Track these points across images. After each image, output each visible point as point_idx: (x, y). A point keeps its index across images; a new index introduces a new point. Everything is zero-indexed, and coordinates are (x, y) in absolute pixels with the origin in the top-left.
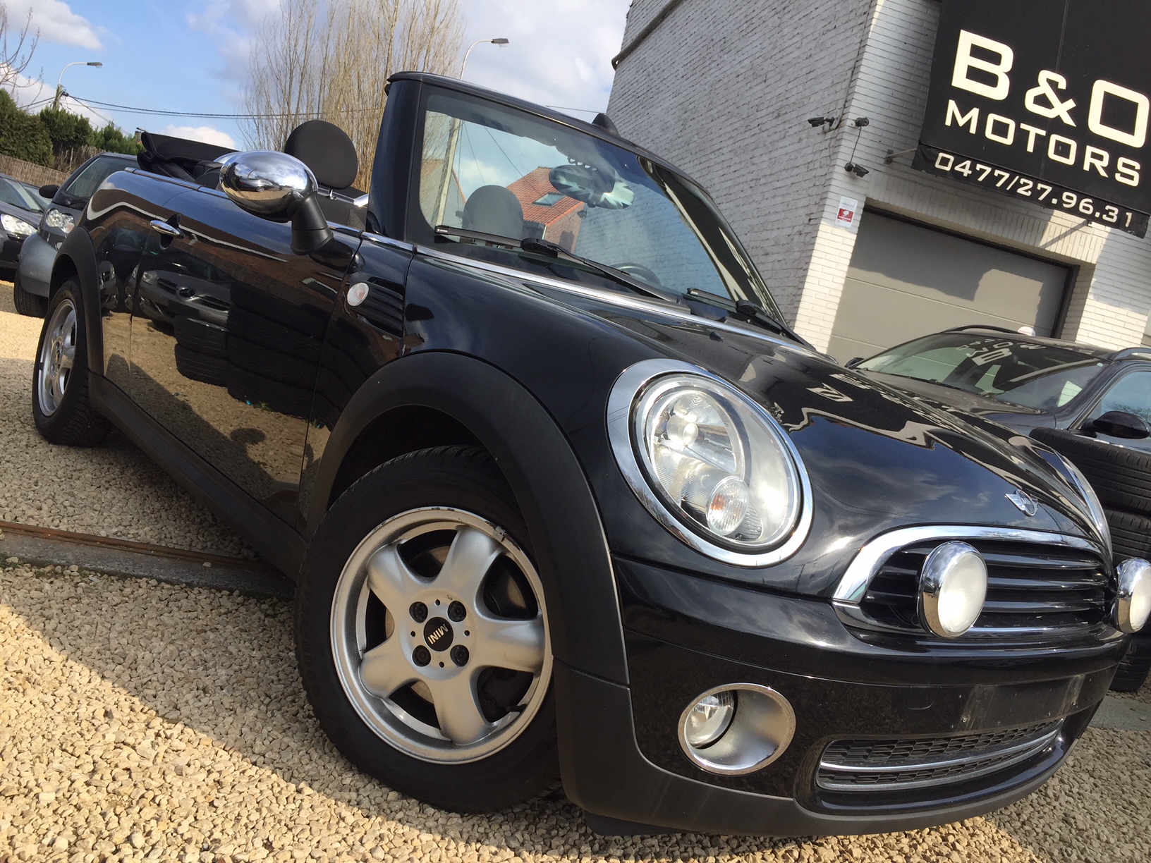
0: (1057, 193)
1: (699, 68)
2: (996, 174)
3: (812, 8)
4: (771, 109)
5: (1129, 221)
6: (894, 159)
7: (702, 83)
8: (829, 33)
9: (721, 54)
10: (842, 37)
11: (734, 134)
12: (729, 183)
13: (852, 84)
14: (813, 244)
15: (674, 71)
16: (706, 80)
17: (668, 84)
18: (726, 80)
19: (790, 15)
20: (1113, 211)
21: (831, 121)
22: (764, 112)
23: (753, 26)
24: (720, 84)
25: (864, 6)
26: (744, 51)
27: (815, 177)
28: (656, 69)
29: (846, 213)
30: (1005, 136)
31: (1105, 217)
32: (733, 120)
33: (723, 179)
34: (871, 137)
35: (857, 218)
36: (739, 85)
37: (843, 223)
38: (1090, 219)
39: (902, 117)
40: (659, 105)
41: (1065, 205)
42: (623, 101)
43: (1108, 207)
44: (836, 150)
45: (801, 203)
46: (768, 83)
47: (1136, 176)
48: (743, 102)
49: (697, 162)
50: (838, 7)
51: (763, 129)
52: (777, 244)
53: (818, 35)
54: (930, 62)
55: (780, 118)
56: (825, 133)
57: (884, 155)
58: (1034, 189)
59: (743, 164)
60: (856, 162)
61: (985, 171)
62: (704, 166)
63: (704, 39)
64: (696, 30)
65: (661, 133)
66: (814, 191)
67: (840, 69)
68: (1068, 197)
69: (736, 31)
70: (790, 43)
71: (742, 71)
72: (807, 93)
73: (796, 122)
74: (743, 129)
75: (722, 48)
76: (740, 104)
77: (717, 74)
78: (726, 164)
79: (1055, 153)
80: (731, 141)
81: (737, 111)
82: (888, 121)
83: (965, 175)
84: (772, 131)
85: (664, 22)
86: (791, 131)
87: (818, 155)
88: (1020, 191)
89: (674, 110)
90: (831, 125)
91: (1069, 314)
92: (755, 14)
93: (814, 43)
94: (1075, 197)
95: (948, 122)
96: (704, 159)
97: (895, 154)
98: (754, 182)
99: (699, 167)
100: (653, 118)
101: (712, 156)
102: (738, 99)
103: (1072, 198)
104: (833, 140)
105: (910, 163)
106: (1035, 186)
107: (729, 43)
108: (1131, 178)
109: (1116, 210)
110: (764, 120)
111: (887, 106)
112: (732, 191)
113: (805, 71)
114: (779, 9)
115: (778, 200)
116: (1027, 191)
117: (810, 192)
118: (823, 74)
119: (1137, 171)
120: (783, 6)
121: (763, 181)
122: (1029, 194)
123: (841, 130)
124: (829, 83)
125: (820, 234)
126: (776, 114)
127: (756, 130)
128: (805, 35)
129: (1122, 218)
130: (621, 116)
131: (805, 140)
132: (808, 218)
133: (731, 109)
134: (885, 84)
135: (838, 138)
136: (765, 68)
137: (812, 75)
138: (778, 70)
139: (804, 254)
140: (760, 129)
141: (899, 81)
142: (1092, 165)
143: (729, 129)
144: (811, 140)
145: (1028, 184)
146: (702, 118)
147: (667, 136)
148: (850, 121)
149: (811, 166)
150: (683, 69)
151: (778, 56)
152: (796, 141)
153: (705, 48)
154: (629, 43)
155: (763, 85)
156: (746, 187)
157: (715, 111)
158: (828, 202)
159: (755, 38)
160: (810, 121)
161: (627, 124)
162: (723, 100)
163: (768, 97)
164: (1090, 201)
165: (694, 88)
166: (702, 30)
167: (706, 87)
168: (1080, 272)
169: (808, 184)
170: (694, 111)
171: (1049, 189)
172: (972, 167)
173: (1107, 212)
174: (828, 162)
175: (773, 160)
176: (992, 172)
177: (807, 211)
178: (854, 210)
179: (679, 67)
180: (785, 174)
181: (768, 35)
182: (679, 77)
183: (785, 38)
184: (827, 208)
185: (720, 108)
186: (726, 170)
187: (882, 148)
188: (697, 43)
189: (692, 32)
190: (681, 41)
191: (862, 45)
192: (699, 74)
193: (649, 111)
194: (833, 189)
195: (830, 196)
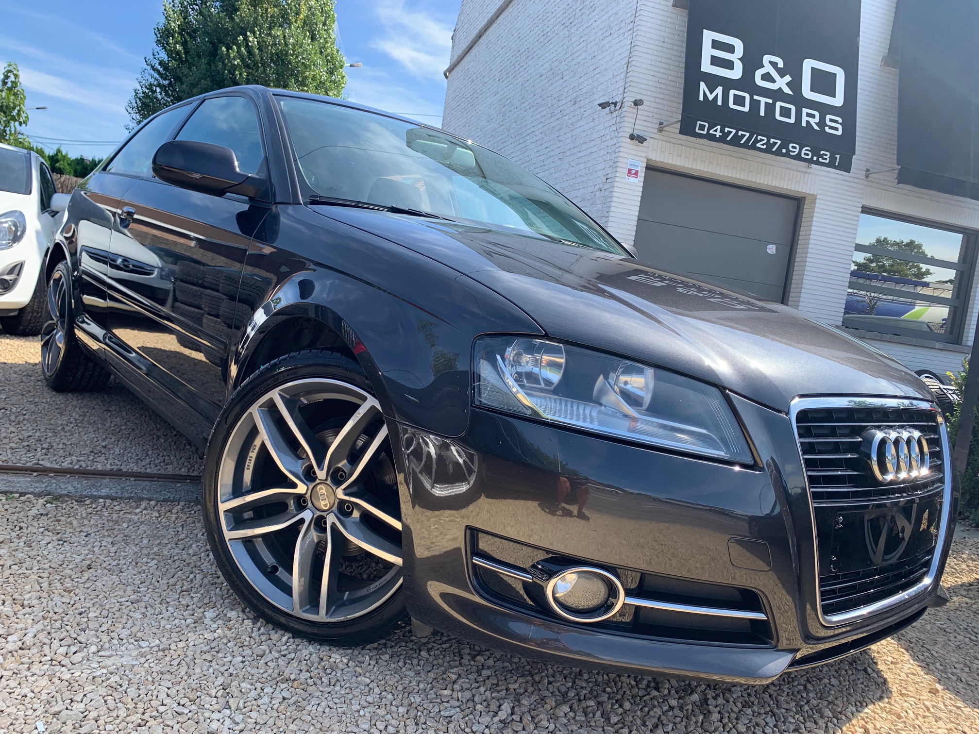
0: (785, 145)
1: (511, 73)
2: (739, 134)
3: (592, 21)
4: (569, 99)
5: (838, 161)
6: (664, 129)
7: (514, 83)
8: (606, 39)
9: (527, 61)
10: (616, 41)
11: (542, 120)
12: (542, 158)
13: (628, 75)
14: (611, 197)
15: (492, 76)
16: (517, 82)
17: (489, 86)
18: (532, 80)
19: (575, 28)
20: (826, 155)
21: (615, 104)
22: (564, 102)
23: (549, 38)
24: (529, 83)
25: (631, 17)
26: (543, 57)
27: (607, 147)
28: (478, 76)
29: (633, 172)
30: (744, 106)
31: (820, 160)
32: (541, 109)
33: (538, 154)
34: (646, 113)
35: (642, 174)
36: (543, 83)
37: (632, 179)
38: (810, 161)
40: (484, 102)
41: (791, 153)
42: (455, 103)
43: (822, 152)
44: (621, 125)
45: (600, 167)
46: (564, 79)
47: (840, 127)
48: (547, 95)
49: (516, 143)
50: (612, 19)
51: (565, 114)
52: (583, 200)
53: (599, 41)
54: (684, 55)
55: (577, 105)
56: (612, 113)
57: (657, 126)
58: (768, 143)
59: (552, 142)
60: (636, 133)
61: (732, 132)
62: (523, 145)
63: (512, 50)
64: (505, 44)
66: (608, 157)
67: (618, 65)
68: (793, 147)
69: (537, 43)
70: (578, 48)
71: (544, 72)
72: (595, 84)
73: (589, 107)
74: (549, 116)
75: (527, 56)
76: (545, 97)
77: (525, 75)
78: (539, 143)
79: (781, 115)
80: (542, 125)
81: (543, 102)
82: (657, 100)
83: (718, 136)
84: (571, 114)
85: (481, 40)
86: (586, 114)
87: (607, 131)
88: (758, 145)
89: (495, 106)
90: (615, 107)
91: (801, 233)
92: (549, 28)
93: (596, 47)
94: (797, 146)
95: (701, 99)
96: (522, 141)
97: (665, 123)
98: (562, 154)
100: (479, 113)
101: (528, 138)
102: (543, 93)
103: (795, 148)
104: (618, 118)
105: (678, 131)
106: (768, 140)
107: (532, 52)
108: (837, 129)
109: (828, 154)
110: (565, 107)
111: (655, 89)
112: (545, 163)
113: (591, 68)
114: (567, 24)
115: (582, 166)
116: (763, 145)
117: (605, 158)
118: (606, 70)
119: (840, 124)
120: (570, 21)
121: (568, 153)
122: (764, 147)
123: (623, 110)
124: (611, 76)
125: (615, 189)
126: (573, 102)
127: (560, 115)
128: (589, 41)
129: (833, 158)
130: (455, 113)
131: (597, 120)
132: (606, 178)
133: (538, 101)
134: (651, 73)
135: (622, 116)
136: (562, 68)
137: (597, 71)
138: (571, 69)
139: (605, 206)
140: (562, 114)
141: (662, 70)
142: (808, 122)
143: (538, 116)
144: (602, 119)
145: (763, 140)
146: (517, 110)
147: (492, 125)
148: (629, 102)
149: (604, 138)
150: (499, 74)
151: (570, 59)
152: (590, 121)
153: (514, 57)
154: (456, 57)
155: (561, 81)
156: (556, 159)
157: (527, 103)
158: (619, 164)
159: (551, 46)
160: (600, 105)
162: (532, 95)
163: (566, 90)
164: (809, 148)
165: (508, 88)
166: (510, 44)
167: (518, 86)
168: (806, 202)
169: (602, 152)
170: (510, 104)
171: (779, 142)
172: (722, 131)
173: (822, 156)
174: (616, 135)
175: (574, 137)
176: (737, 133)
177: (604, 172)
178: (639, 169)
179: (496, 73)
180: (584, 147)
181: (561, 44)
182: (497, 80)
183: (575, 45)
184: (619, 169)
185: (530, 101)
186: (539, 148)
187: (655, 121)
188: (508, 54)
189: (503, 46)
190: (495, 53)
191: (632, 45)
192: (511, 77)
193: (476, 108)
194: (621, 154)
195: (620, 159)
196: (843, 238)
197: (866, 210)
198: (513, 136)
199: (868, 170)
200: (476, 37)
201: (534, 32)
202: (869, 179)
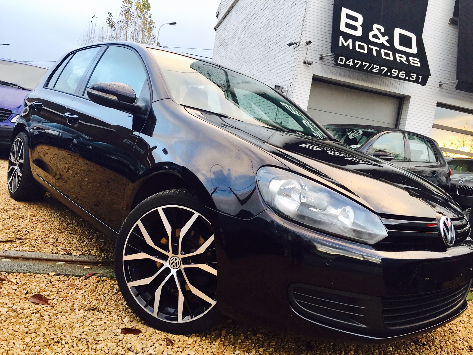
4: (274, 41)
5: (420, 79)
6: (324, 58)
8: (293, 7)
9: (254, 20)
10: (298, 8)
11: (261, 53)
12: (260, 73)
13: (303, 27)
14: (293, 95)
15: (237, 29)
16: (249, 32)
17: (235, 35)
18: (256, 31)
21: (296, 44)
22: (271, 42)
23: (265, 7)
26: (262, 18)
27: (291, 67)
28: (231, 29)
32: (260, 47)
34: (313, 49)
35: (310, 83)
36: (261, 32)
39: (325, 40)
40: (233, 43)
41: (393, 75)
42: (219, 44)
44: (299, 55)
45: (287, 79)
46: (272, 30)
48: (263, 39)
49: (248, 66)
51: (271, 49)
53: (289, 8)
55: (277, 44)
56: (294, 48)
57: (320, 56)
59: (265, 64)
60: (307, 59)
61: (359, 63)
62: (250, 67)
63: (248, 14)
65: (234, 55)
66: (291, 73)
67: (298, 21)
69: (259, 10)
71: (262, 26)
72: (287, 32)
73: (283, 45)
74: (264, 50)
75: (255, 17)
76: (262, 40)
77: (253, 28)
78: (259, 65)
80: (260, 56)
81: (261, 43)
82: (319, 41)
84: (275, 50)
86: (282, 49)
87: (292, 58)
90: (296, 45)
91: (402, 117)
93: (288, 12)
96: (250, 64)
97: (324, 55)
98: (269, 71)
99: (249, 68)
100: (231, 49)
101: (253, 62)
103: (396, 72)
104: (297, 51)
107: (257, 15)
109: (415, 75)
110: (271, 45)
111: (318, 35)
113: (285, 23)
115: (279, 78)
118: (292, 24)
121: (272, 71)
123: (300, 47)
124: (294, 28)
125: (295, 91)
126: (276, 43)
128: (285, 8)
129: (417, 78)
130: (218, 50)
131: (287, 52)
132: (290, 84)
133: (259, 42)
134: (317, 26)
135: (299, 50)
136: (271, 24)
137: (288, 25)
138: (276, 24)
140: (270, 50)
143: (258, 51)
144: (289, 52)
146: (248, 47)
148: (303, 42)
149: (290, 62)
150: (240, 28)
151: (276, 18)
152: (284, 53)
153: (248, 18)
155: (271, 31)
156: (266, 74)
157: (253, 44)
158: (298, 77)
159: (266, 12)
160: (288, 44)
161: (221, 53)
162: (256, 39)
163: (273, 36)
164: (404, 72)
165: (245, 35)
166: (247, 11)
167: (249, 34)
168: (405, 100)
169: (289, 70)
170: (245, 44)
173: (411, 76)
174: (296, 61)
176: (362, 63)
177: (290, 82)
179: (239, 27)
180: (280, 67)
181: (271, 10)
182: (239, 31)
183: (278, 11)
184: (297, 80)
185: (255, 42)
186: (259, 68)
187: (318, 53)
188: (245, 16)
189: (243, 12)
190: (239, 16)
191: (306, 10)
192: (247, 29)
193: (229, 47)
194: (299, 72)
195: (298, 74)
196: (426, 120)
197: (439, 105)
198: (246, 61)
199: (441, 82)
200: (230, 7)
201: (259, 4)
202: (442, 87)
